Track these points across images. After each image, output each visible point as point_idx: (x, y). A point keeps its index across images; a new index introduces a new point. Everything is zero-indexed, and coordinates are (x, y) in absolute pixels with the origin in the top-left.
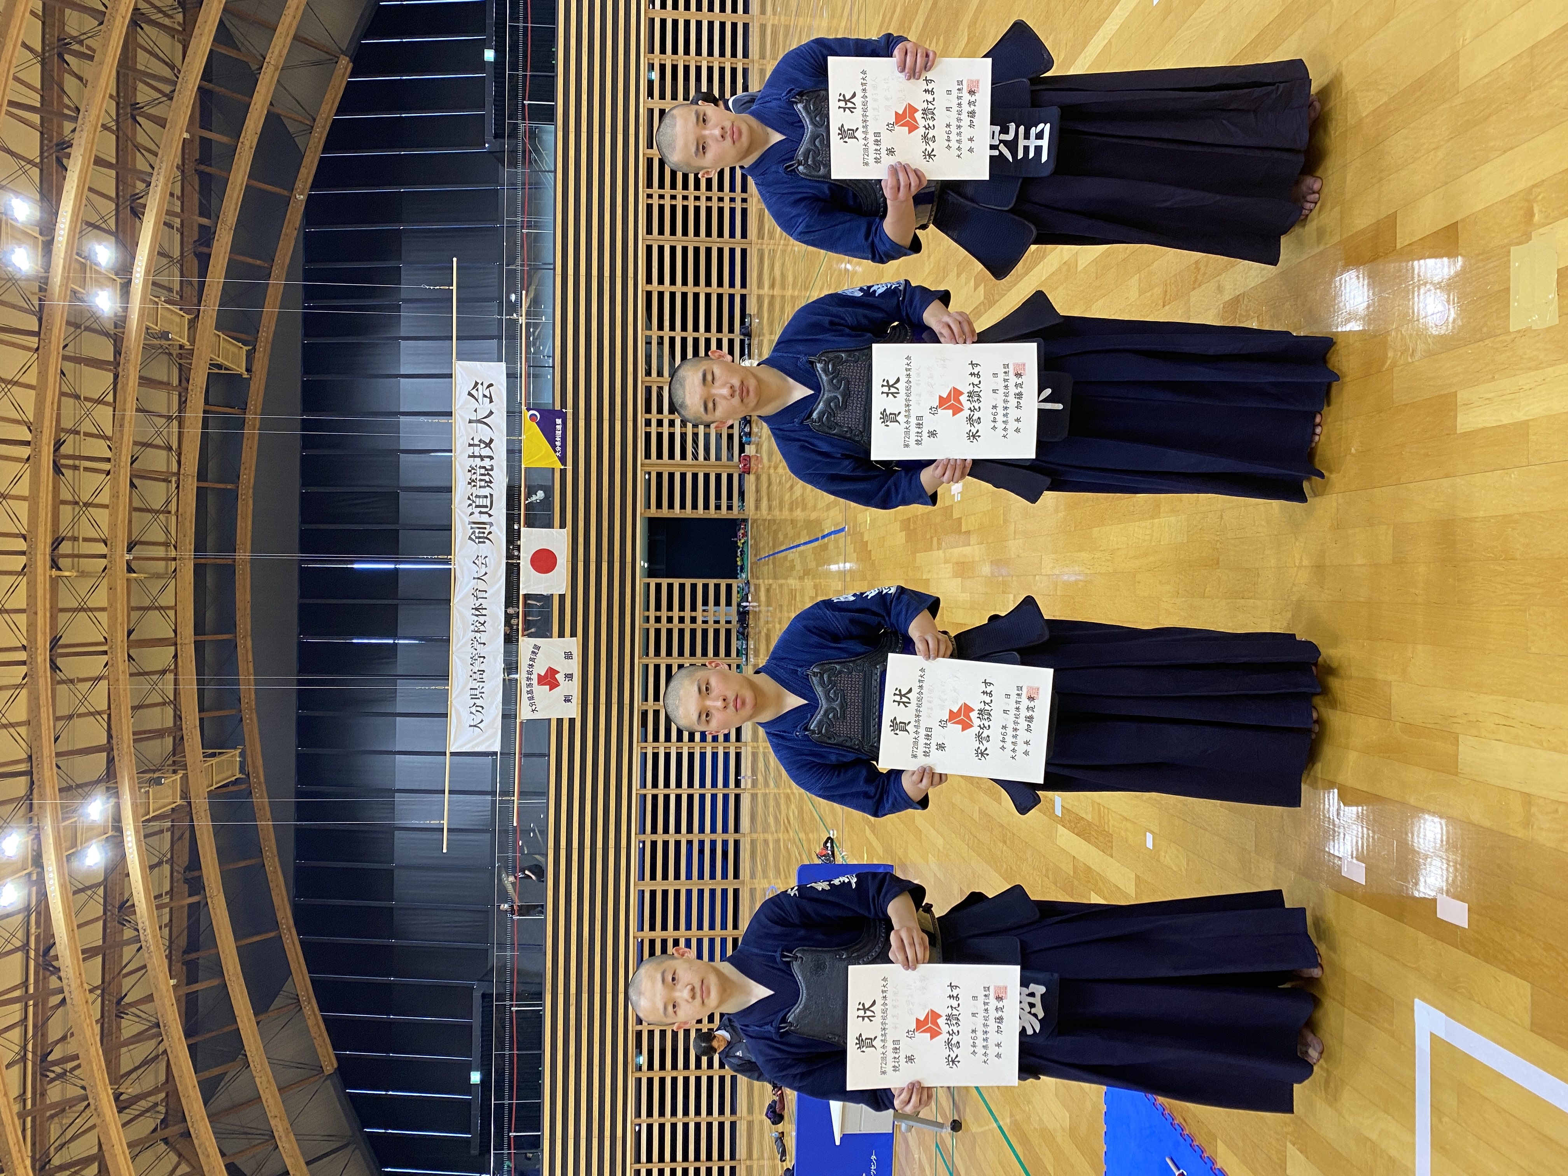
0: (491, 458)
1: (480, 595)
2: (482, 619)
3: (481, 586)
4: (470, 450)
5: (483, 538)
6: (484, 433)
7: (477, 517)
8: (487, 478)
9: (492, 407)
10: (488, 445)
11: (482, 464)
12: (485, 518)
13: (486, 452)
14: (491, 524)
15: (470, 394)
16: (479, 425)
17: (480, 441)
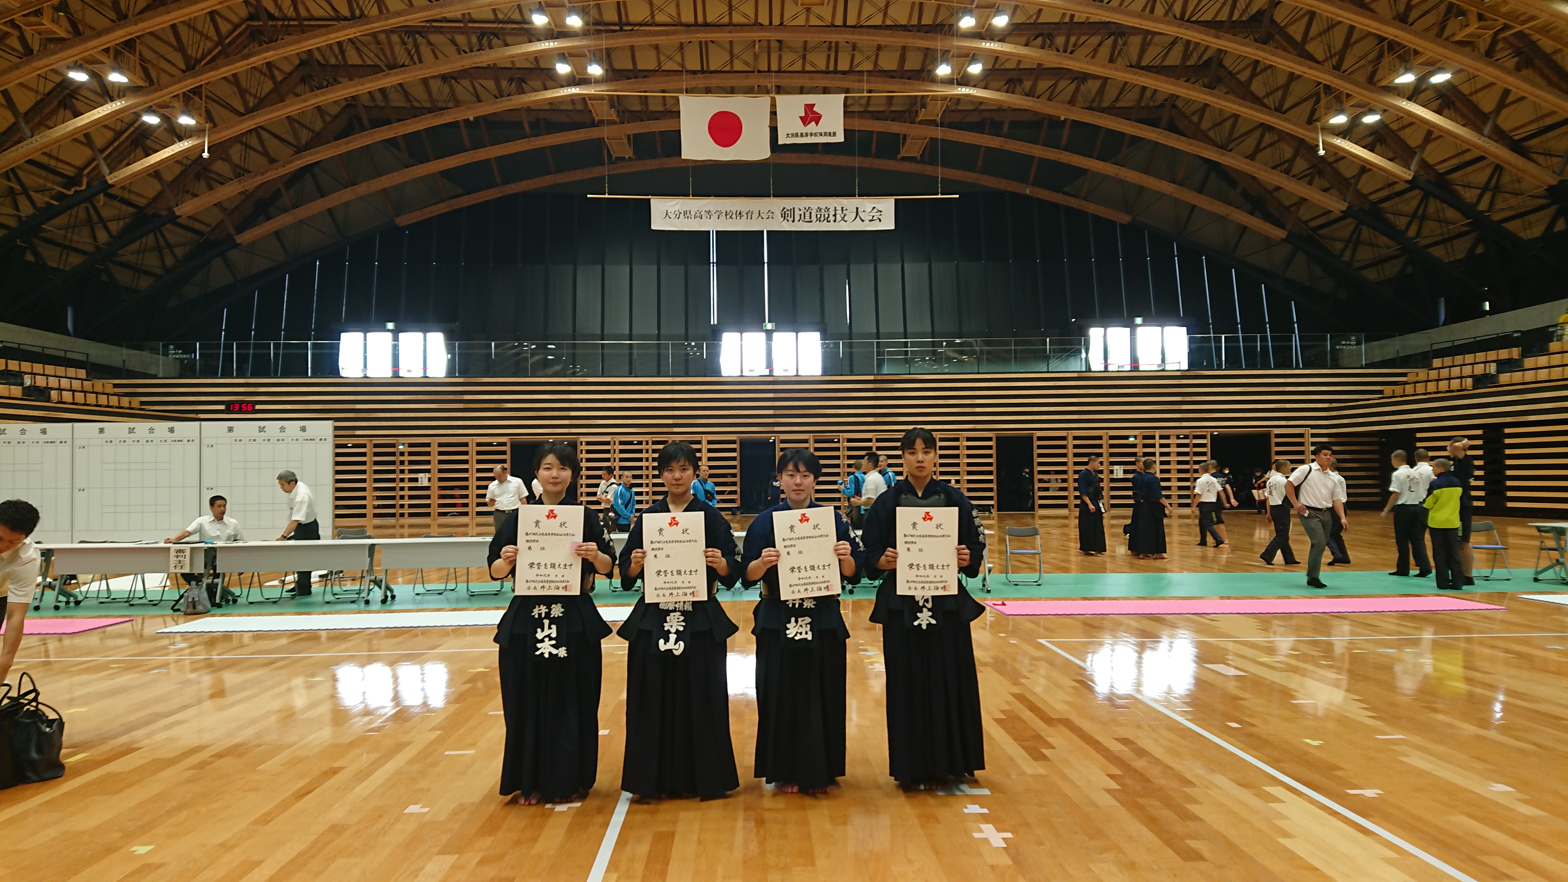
0: (835, 221)
1: (749, 215)
2: (734, 216)
3: (755, 215)
4: (839, 208)
5: (784, 216)
6: (850, 216)
7: (797, 212)
8: (822, 219)
9: (867, 222)
10: (843, 219)
11: (831, 216)
12: (797, 218)
13: (839, 218)
14: (793, 221)
15: (874, 208)
16: (855, 214)
17: (845, 215)
